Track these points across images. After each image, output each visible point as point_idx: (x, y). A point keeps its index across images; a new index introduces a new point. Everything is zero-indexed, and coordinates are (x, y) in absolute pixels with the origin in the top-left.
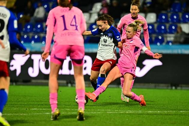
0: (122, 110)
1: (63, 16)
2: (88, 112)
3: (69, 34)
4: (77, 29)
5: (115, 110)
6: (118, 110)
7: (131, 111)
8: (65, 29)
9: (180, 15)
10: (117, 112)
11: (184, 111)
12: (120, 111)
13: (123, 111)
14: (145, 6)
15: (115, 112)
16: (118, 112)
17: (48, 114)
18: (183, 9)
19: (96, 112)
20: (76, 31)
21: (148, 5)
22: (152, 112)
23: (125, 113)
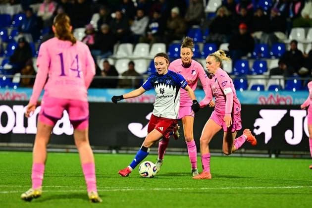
0: (116, 186)
1: (61, 55)
2: (66, 190)
3: (68, 82)
4: (79, 76)
5: (106, 187)
6: (110, 186)
7: (129, 188)
8: (63, 74)
9: (201, 46)
10: (108, 189)
11: (206, 188)
12: (112, 188)
13: (116, 189)
14: (149, 33)
15: (105, 190)
16: (110, 190)
17: (6, 194)
18: (204, 37)
19: (77, 189)
20: (78, 78)
21: (154, 32)
22: (160, 189)
23: (120, 191)
